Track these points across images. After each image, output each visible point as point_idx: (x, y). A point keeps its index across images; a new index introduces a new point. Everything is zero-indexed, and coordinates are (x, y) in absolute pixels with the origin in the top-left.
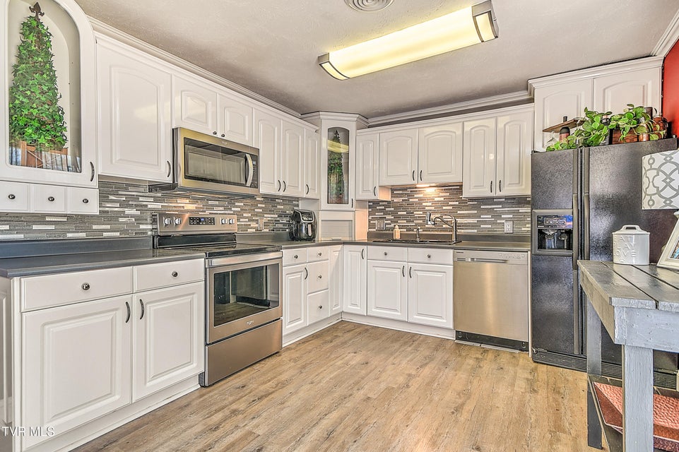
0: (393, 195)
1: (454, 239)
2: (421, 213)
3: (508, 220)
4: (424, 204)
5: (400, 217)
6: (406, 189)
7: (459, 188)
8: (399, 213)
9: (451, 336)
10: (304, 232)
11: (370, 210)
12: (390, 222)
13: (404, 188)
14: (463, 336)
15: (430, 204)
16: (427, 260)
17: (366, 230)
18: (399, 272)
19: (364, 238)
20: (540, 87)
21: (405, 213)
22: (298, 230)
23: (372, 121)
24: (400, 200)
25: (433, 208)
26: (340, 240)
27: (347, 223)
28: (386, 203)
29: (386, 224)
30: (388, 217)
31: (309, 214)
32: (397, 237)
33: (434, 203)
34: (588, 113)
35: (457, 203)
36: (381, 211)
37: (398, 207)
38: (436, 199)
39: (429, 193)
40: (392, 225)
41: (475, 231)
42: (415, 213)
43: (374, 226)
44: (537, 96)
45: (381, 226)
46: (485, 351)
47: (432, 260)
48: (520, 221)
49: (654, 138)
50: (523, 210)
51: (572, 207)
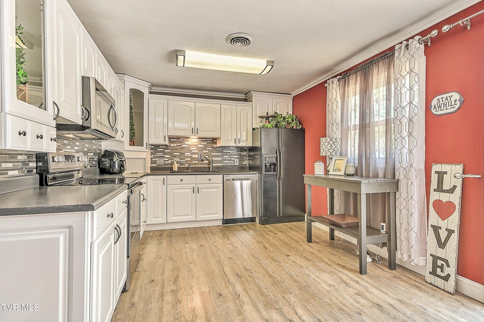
0: (170, 142)
1: (211, 170)
2: (190, 154)
3: (236, 158)
4: (192, 148)
5: (175, 156)
6: (179, 138)
7: (214, 140)
8: (174, 154)
9: (220, 223)
10: (117, 167)
11: (152, 151)
12: (168, 159)
13: (178, 138)
14: (226, 222)
15: (195, 149)
16: (208, 182)
17: (150, 165)
18: (190, 191)
19: (149, 171)
20: (255, 96)
21: (179, 154)
22: (112, 165)
24: (175, 145)
25: (197, 151)
26: (137, 173)
27: (142, 160)
28: (165, 147)
29: (165, 161)
30: (166, 156)
31: (119, 154)
32: (175, 168)
33: (198, 148)
34: (276, 113)
35: (211, 149)
36: (160, 152)
37: (174, 149)
38: (199, 146)
39: (193, 141)
40: (170, 162)
41: (221, 164)
42: (186, 154)
43: (155, 162)
44: (254, 99)
45: (161, 162)
46: (241, 226)
47: (211, 182)
48: (241, 158)
49: (298, 128)
50: (243, 153)
51: (277, 153)
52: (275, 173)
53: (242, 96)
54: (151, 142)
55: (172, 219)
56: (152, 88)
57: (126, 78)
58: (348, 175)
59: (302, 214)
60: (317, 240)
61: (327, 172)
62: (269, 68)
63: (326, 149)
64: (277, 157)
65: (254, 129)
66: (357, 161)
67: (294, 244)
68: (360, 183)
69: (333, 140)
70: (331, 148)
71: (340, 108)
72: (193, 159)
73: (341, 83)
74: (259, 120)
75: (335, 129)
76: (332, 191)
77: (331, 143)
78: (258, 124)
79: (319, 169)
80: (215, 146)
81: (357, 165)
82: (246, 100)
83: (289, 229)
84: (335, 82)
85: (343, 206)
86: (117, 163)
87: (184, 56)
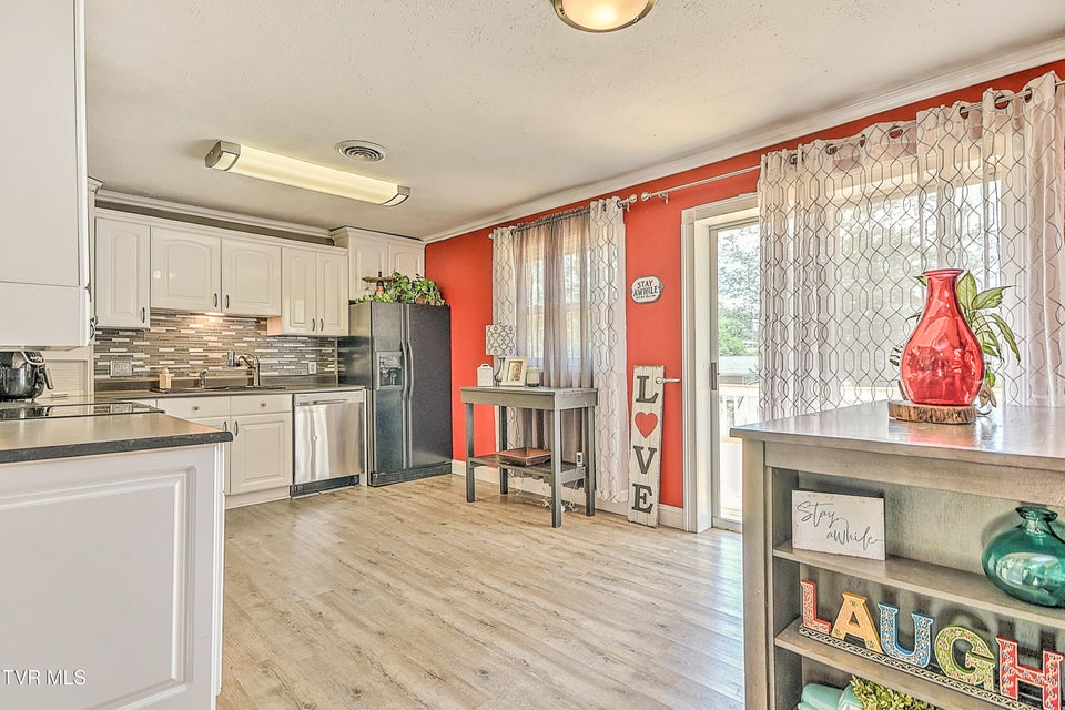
1: (257, 385)
2: (201, 350)
3: (311, 360)
4: (205, 338)
5: (162, 356)
6: (174, 315)
7: (261, 322)
8: (160, 350)
9: (285, 495)
10: (23, 382)
11: (98, 343)
12: (142, 363)
13: (172, 314)
14: (299, 490)
15: (216, 339)
16: (260, 410)
17: (93, 377)
20: (353, 237)
21: (173, 350)
24: (164, 329)
25: (220, 345)
27: (76, 365)
28: (135, 334)
29: (134, 366)
30: (136, 355)
32: (167, 384)
33: (222, 337)
34: (396, 274)
35: (254, 339)
36: (121, 345)
37: (159, 338)
38: (224, 333)
39: (208, 322)
40: (147, 368)
41: (278, 373)
42: (190, 350)
43: (106, 370)
44: (351, 242)
45: (122, 370)
47: (266, 409)
48: (322, 359)
49: (439, 304)
50: (324, 350)
51: (402, 350)
52: (399, 387)
53: (324, 233)
56: (103, 193)
59: (446, 460)
62: (401, 198)
63: (496, 345)
64: (402, 358)
65: (352, 302)
66: (541, 363)
68: (552, 395)
69: (507, 329)
70: (503, 342)
71: (514, 277)
72: (208, 361)
74: (362, 284)
75: (507, 312)
76: (503, 410)
77: (504, 334)
78: (361, 291)
80: (263, 333)
81: (541, 369)
82: (330, 242)
83: (428, 489)
84: (506, 235)
85: (521, 436)
87: (238, 156)
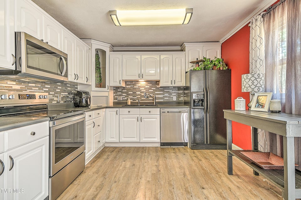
0: (126, 84)
1: (155, 104)
2: (140, 93)
3: (174, 96)
4: (141, 89)
5: (129, 95)
6: (132, 82)
7: (157, 82)
8: (129, 93)
9: (159, 145)
10: (84, 102)
11: (114, 91)
12: (124, 97)
13: (131, 81)
14: (163, 144)
15: (144, 89)
16: (148, 113)
17: (113, 101)
18: (136, 120)
19: (111, 104)
20: (187, 46)
21: (132, 93)
22: (81, 102)
23: (115, 48)
24: (130, 86)
25: (145, 91)
26: (102, 106)
27: (105, 97)
28: (123, 88)
29: (123, 98)
30: (123, 94)
31: (86, 93)
32: (129, 103)
33: (145, 88)
34: (204, 58)
35: (155, 89)
36: (120, 91)
37: (129, 90)
38: (146, 87)
39: (142, 83)
40: (126, 98)
41: (163, 100)
42: (137, 93)
43: (116, 99)
44: (187, 49)
45: (121, 98)
46: (174, 149)
47: (151, 113)
48: (179, 96)
49: (225, 69)
50: (179, 92)
51: (204, 91)
52: (203, 107)
53: (179, 48)
54: (111, 85)
55: (123, 140)
56: (114, 48)
57: (93, 41)
58: (272, 112)
60: (239, 173)
61: (248, 108)
62: (189, 15)
63: (247, 86)
64: (204, 94)
65: (186, 73)
66: (284, 97)
67: (214, 175)
69: (256, 76)
70: (253, 84)
71: (264, 44)
72: (142, 96)
73: (266, 19)
74: (191, 65)
75: (258, 66)
77: (253, 79)
78: (190, 67)
79: (239, 105)
80: (158, 86)
81: (284, 101)
82: (182, 50)
84: (259, 19)
86: (84, 99)
87: (116, 15)
